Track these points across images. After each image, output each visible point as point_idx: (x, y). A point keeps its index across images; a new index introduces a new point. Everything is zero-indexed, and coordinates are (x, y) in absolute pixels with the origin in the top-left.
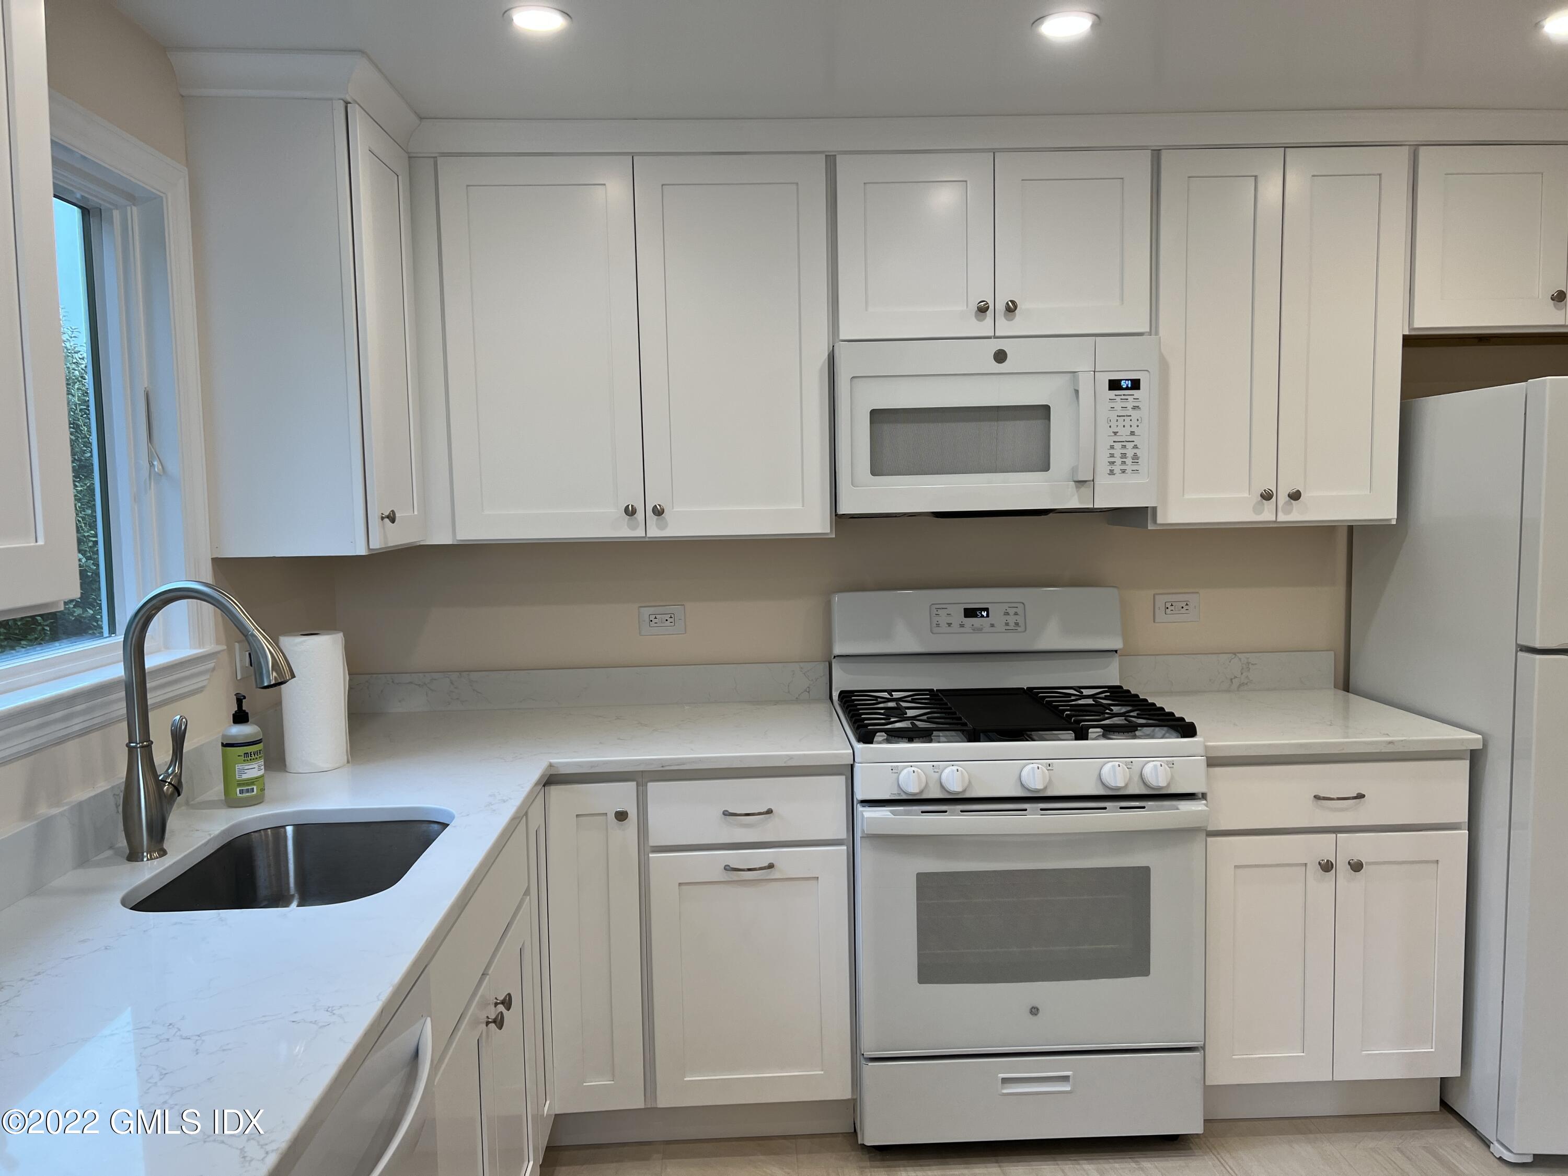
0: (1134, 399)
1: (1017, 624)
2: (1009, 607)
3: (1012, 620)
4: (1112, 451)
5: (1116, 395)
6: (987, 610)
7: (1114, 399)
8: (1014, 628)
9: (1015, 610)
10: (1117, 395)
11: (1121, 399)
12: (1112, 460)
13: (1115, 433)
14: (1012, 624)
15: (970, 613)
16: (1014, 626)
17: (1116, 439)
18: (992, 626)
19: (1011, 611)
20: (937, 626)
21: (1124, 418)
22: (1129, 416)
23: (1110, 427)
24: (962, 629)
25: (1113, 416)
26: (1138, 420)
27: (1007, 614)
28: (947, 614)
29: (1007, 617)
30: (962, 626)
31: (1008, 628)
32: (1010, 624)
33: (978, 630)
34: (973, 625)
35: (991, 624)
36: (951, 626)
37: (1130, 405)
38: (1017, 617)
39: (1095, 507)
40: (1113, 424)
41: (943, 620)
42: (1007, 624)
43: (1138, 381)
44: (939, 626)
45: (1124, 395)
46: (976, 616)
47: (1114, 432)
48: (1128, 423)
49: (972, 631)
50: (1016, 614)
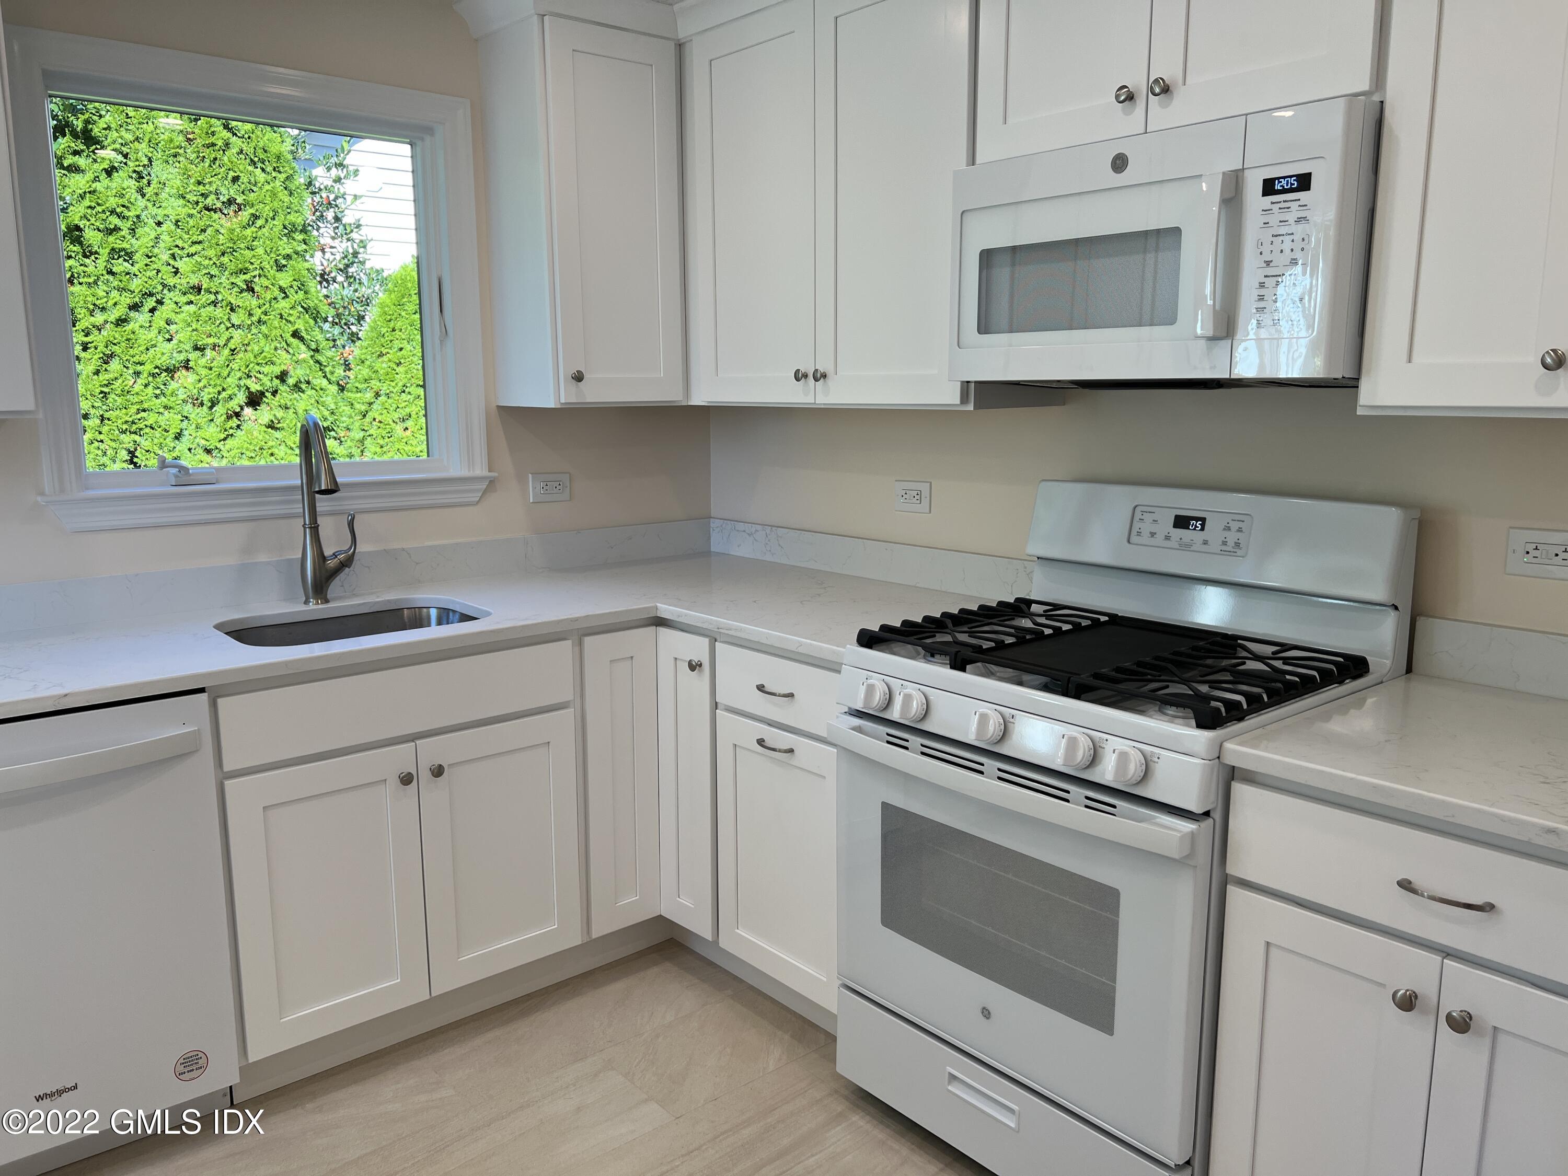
0: (1299, 206)
1: (1237, 545)
2: (1233, 520)
3: (1232, 537)
4: (1262, 291)
5: (1272, 203)
6: (1203, 520)
7: (1269, 210)
8: (1232, 550)
9: (1240, 524)
10: (1274, 203)
11: (1280, 208)
12: (1262, 304)
13: (1268, 263)
14: (1231, 543)
15: (1182, 522)
16: (1233, 547)
17: (1270, 271)
18: (1205, 544)
19: (1234, 526)
20: (1138, 535)
21: (1281, 238)
22: (1289, 234)
23: (1261, 253)
24: (1167, 542)
25: (1267, 236)
26: (1303, 239)
27: (1228, 529)
28: (1154, 521)
29: (1227, 534)
30: (1167, 538)
31: (1224, 548)
32: (1228, 544)
33: (1185, 546)
34: (1181, 539)
35: (1204, 540)
36: (1155, 536)
37: (1291, 217)
38: (1239, 535)
39: (1232, 377)
40: (1266, 248)
41: (1147, 527)
42: (1225, 543)
43: (1309, 175)
44: (1140, 535)
45: (1284, 201)
46: (1186, 527)
47: (1265, 262)
48: (1287, 246)
49: (1178, 547)
50: (1240, 530)
